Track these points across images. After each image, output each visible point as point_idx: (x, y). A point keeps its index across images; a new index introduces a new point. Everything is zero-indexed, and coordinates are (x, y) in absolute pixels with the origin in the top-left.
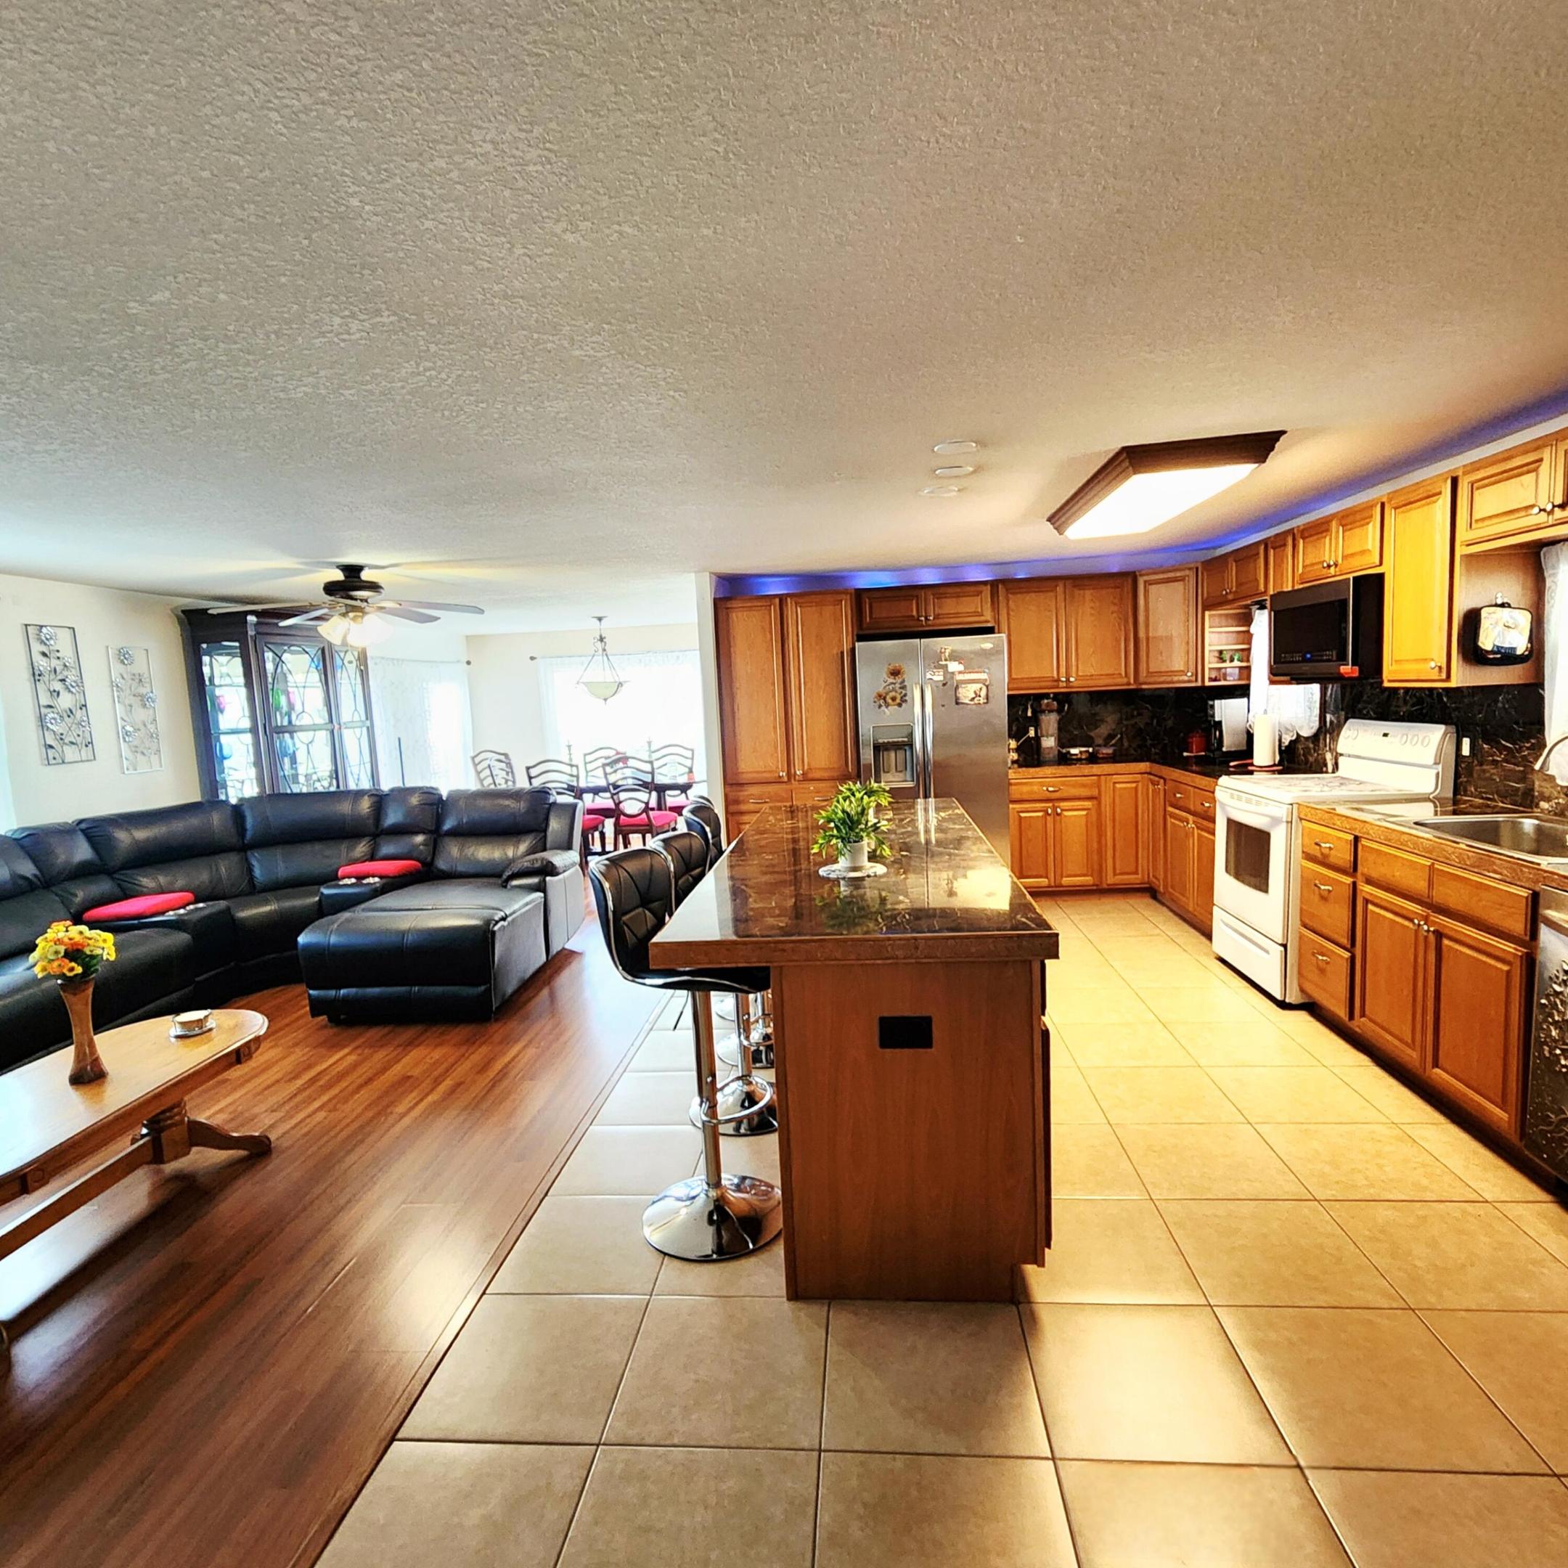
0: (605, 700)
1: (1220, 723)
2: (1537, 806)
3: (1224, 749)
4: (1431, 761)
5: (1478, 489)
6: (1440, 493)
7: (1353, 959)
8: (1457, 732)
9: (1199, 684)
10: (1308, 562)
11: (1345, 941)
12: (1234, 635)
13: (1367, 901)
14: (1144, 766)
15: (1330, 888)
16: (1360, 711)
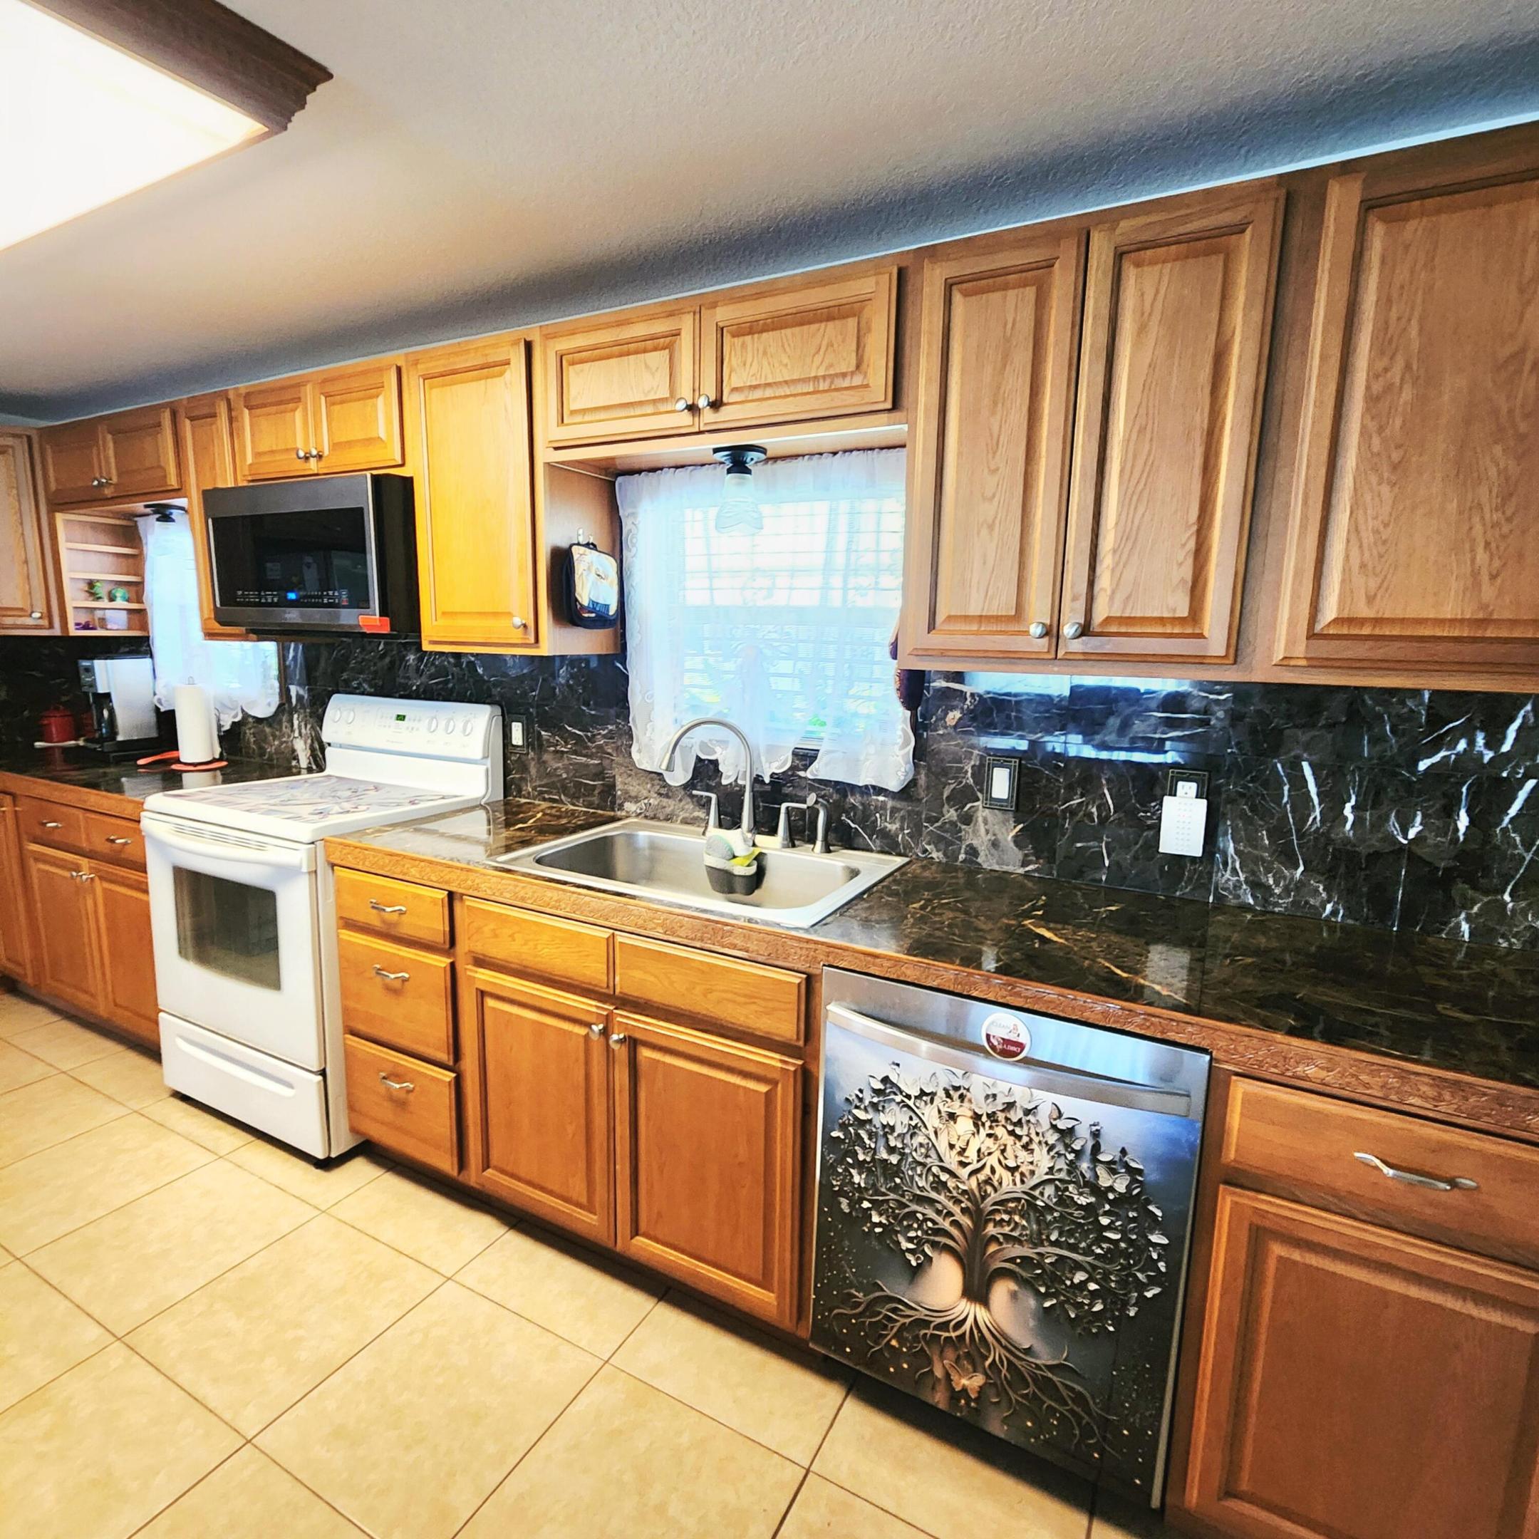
1: (107, 696)
2: (621, 807)
3: (120, 738)
4: (478, 753)
5: (573, 363)
6: (507, 363)
7: (458, 1083)
8: (503, 715)
9: (57, 631)
10: (263, 447)
11: (443, 1056)
12: (111, 559)
13: (482, 994)
15: (406, 975)
16: (347, 682)
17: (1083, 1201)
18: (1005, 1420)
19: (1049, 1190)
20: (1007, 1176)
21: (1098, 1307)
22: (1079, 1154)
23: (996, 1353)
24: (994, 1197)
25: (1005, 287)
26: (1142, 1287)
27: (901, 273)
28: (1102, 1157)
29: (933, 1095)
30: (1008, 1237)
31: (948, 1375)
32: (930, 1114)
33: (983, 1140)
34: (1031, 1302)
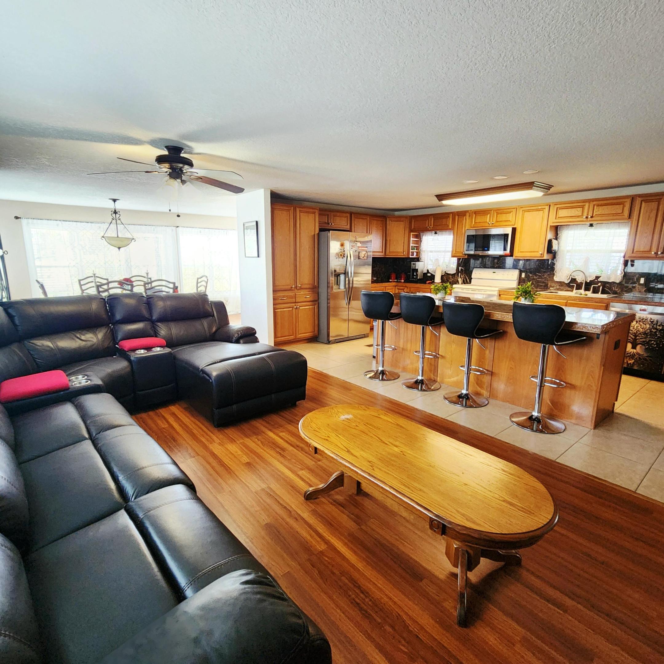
0: (119, 248)
1: (417, 269)
2: (549, 289)
3: (419, 278)
4: (513, 279)
8: (520, 272)
9: (406, 257)
10: (477, 221)
12: (417, 241)
14: (394, 284)
17: (654, 331)
18: (638, 366)
19: (649, 330)
20: (641, 329)
21: (655, 346)
22: (654, 324)
23: (637, 356)
24: (638, 332)
25: (652, 202)
27: (633, 198)
28: (658, 324)
30: (641, 338)
31: (627, 362)
33: (637, 325)
34: (644, 347)
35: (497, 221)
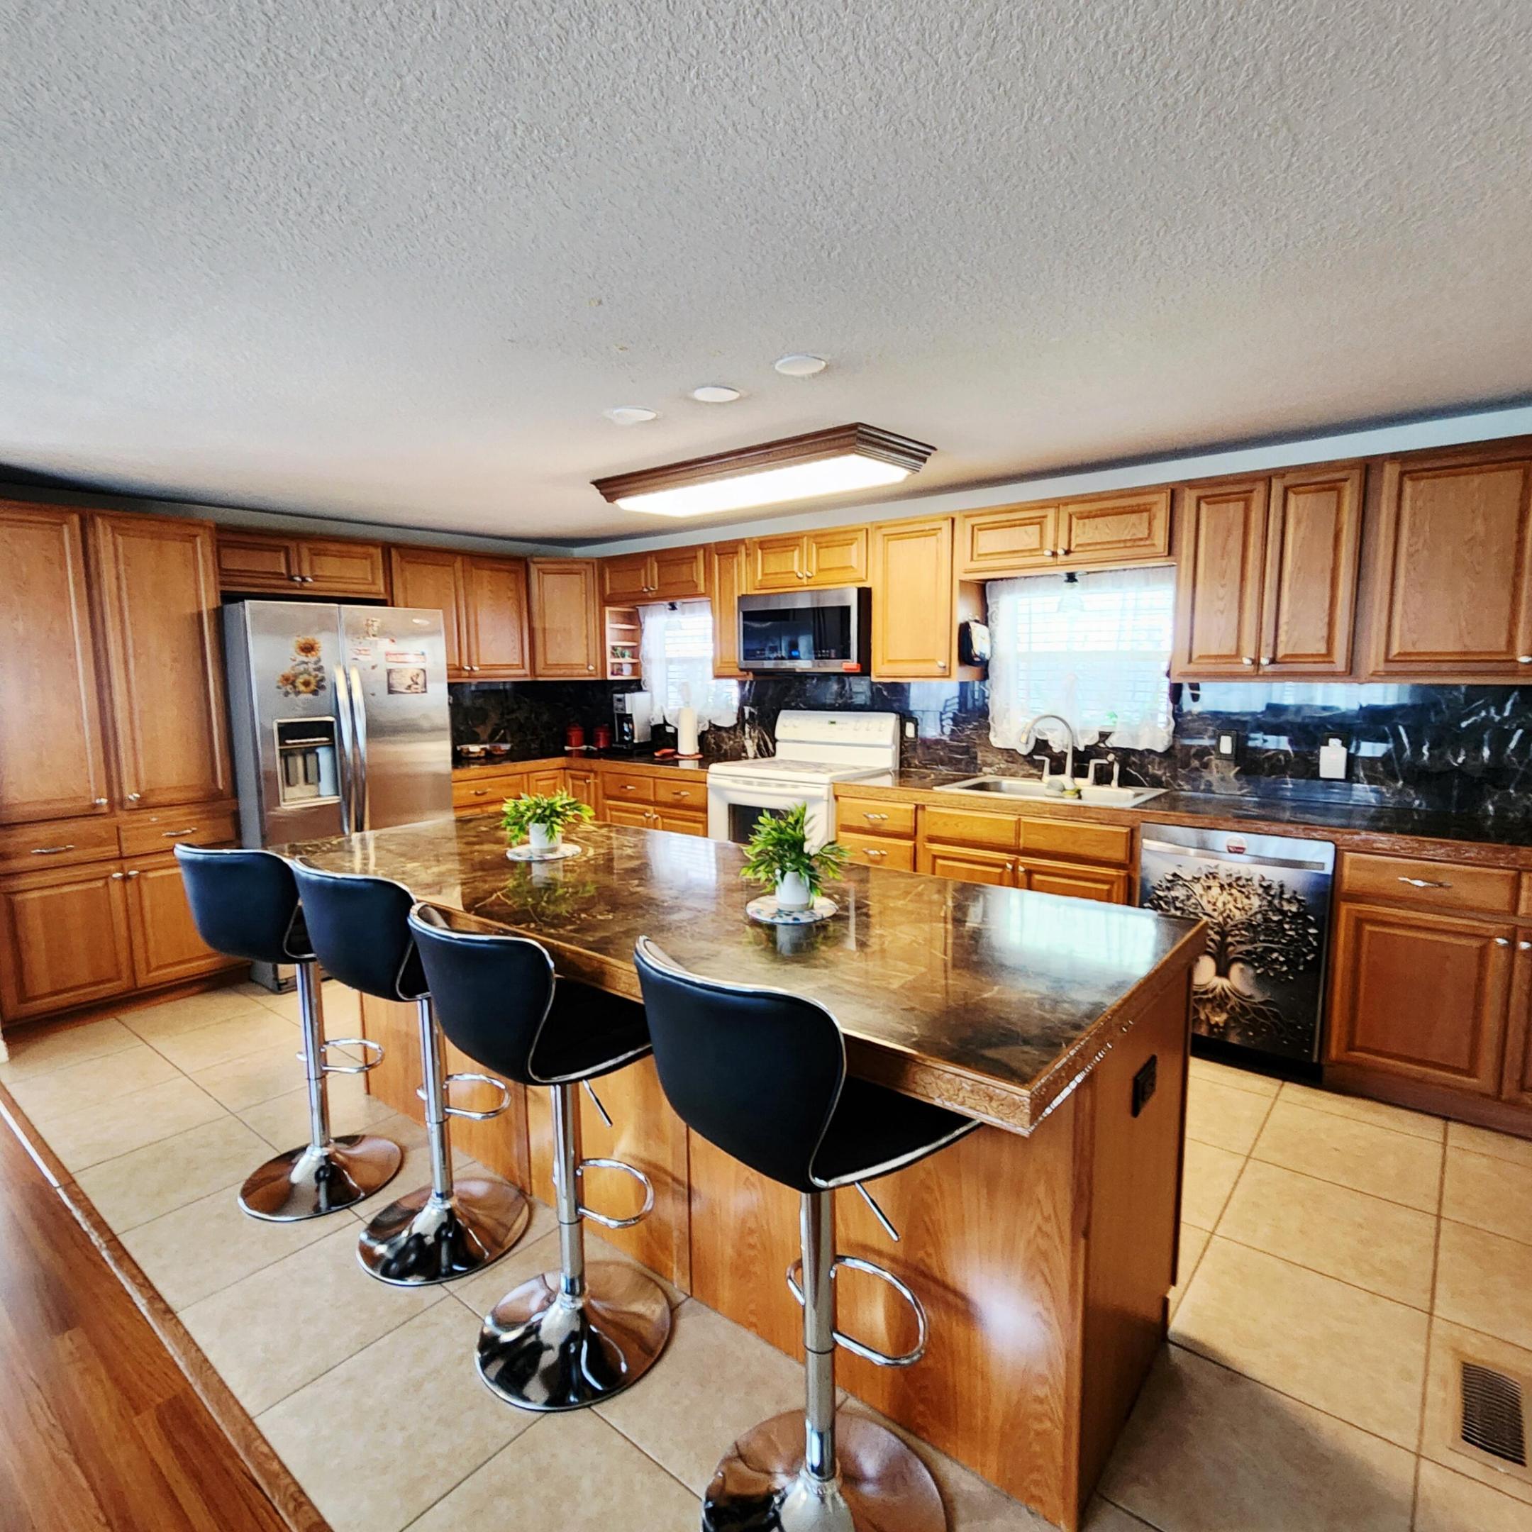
1: (630, 716)
2: (980, 770)
3: (636, 741)
4: (888, 742)
5: (981, 530)
8: (899, 719)
9: (599, 678)
10: (769, 571)
12: (626, 632)
13: (934, 857)
14: (560, 761)
15: (883, 853)
16: (788, 703)
17: (1275, 918)
18: (1239, 1034)
19: (1259, 916)
20: (1237, 913)
21: (1285, 968)
22: (1273, 897)
23: (1234, 1001)
24: (1231, 923)
25: (1228, 501)
26: (1305, 955)
27: (1173, 492)
28: (1285, 896)
29: (1198, 879)
30: (1239, 942)
31: (1208, 1018)
32: (1198, 889)
33: (1225, 897)
34: (1251, 972)
35: (820, 570)
